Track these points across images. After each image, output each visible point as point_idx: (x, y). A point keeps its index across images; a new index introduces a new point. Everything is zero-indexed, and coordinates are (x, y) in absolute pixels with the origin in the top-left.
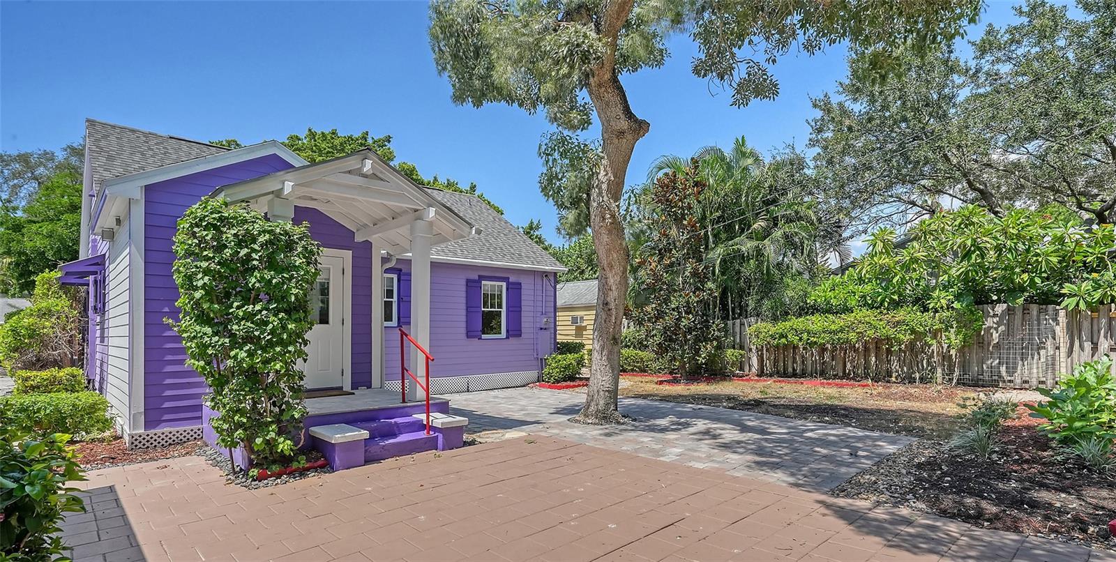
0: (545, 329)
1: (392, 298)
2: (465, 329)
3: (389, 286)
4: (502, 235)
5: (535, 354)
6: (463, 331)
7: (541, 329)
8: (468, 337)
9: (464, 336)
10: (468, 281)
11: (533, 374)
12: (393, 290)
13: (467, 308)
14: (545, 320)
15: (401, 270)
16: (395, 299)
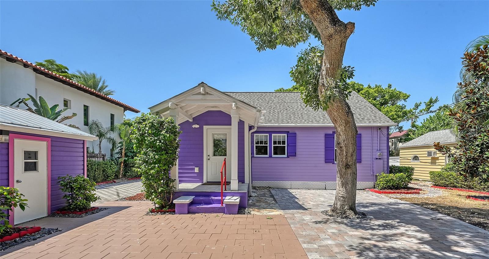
0: (380, 159)
1: (285, 145)
2: (324, 158)
3: (284, 140)
4: (358, 109)
5: (372, 172)
6: (323, 159)
7: (377, 159)
8: (326, 162)
9: (324, 162)
10: (326, 135)
11: (371, 184)
12: (285, 141)
13: (326, 148)
14: (379, 154)
15: (289, 132)
16: (286, 145)
